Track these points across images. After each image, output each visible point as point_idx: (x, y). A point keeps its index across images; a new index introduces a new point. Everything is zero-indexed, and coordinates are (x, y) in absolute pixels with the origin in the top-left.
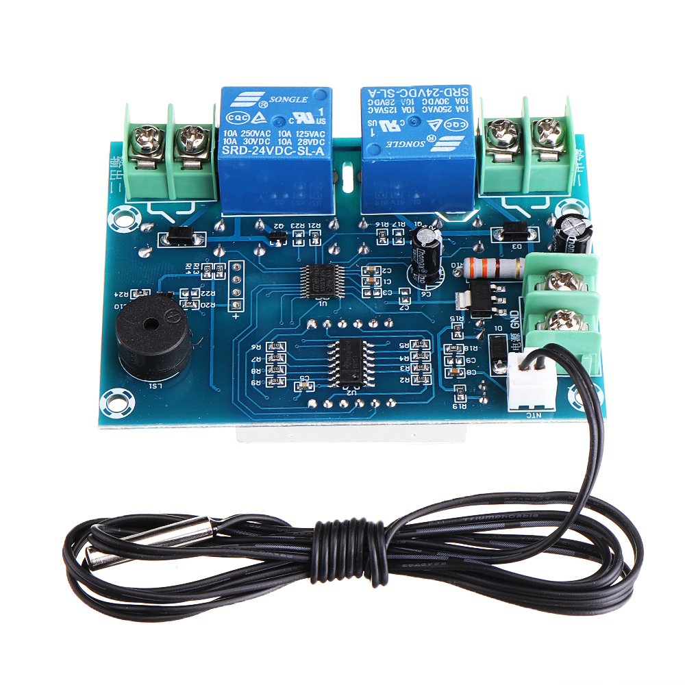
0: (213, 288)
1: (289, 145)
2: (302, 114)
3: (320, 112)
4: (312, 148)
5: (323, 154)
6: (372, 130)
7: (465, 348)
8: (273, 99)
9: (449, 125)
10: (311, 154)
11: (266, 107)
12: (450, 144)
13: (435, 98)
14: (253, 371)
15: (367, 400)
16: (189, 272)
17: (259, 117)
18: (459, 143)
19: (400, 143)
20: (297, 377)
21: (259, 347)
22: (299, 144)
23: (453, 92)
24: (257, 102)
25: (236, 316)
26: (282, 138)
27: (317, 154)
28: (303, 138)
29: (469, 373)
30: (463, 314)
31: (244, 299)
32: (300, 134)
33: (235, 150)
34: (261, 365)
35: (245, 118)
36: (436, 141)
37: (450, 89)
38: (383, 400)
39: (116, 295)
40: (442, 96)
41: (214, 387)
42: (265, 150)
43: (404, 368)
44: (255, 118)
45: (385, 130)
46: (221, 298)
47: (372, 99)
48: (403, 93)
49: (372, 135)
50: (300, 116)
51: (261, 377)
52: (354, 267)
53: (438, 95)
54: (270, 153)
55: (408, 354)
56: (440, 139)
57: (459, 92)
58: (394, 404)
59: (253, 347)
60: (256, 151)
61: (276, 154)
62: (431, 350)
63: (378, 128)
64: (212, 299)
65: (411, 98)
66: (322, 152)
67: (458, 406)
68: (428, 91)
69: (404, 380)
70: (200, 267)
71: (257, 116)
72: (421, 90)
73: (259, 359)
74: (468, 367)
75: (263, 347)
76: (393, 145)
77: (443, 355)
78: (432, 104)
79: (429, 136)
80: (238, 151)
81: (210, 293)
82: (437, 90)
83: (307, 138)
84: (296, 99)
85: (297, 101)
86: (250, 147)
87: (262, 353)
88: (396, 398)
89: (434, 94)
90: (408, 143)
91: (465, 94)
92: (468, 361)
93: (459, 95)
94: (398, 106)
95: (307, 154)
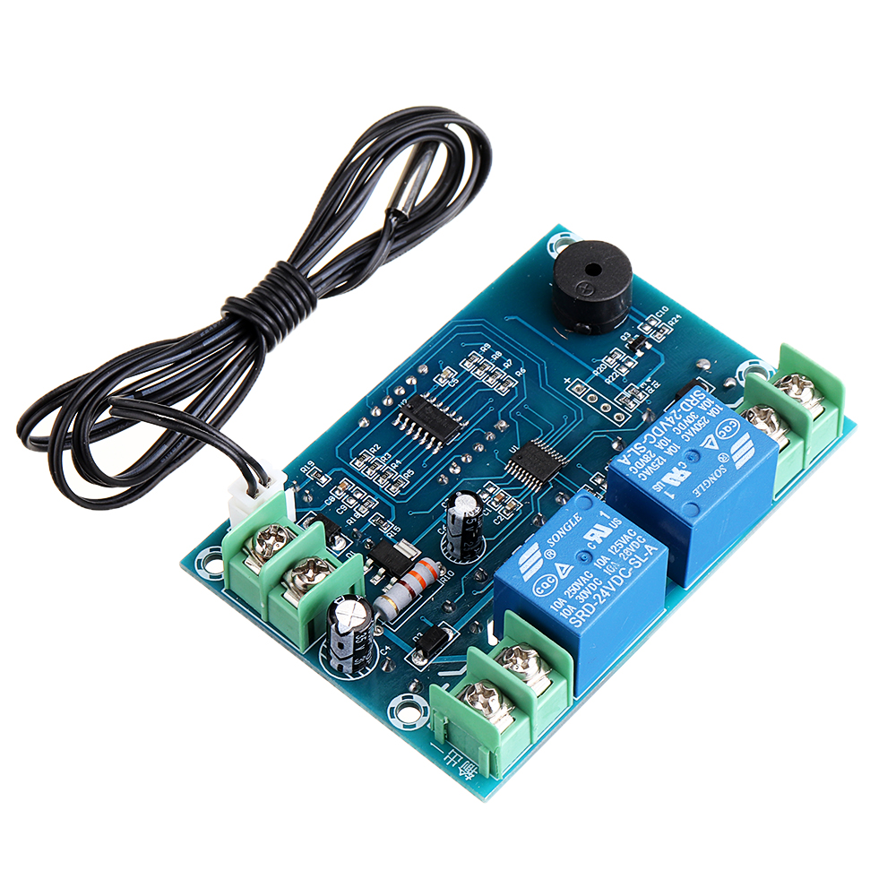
0: (615, 385)
1: (656, 443)
2: (682, 479)
3: (671, 493)
4: (634, 458)
5: (619, 460)
6: (609, 517)
7: (357, 515)
8: (721, 469)
9: (551, 580)
10: (629, 451)
11: (719, 458)
12: (529, 564)
13: (593, 593)
14: (499, 354)
15: (385, 410)
16: (648, 380)
17: (711, 444)
18: (522, 572)
19: (569, 526)
20: (461, 380)
21: (518, 374)
22: (650, 451)
23: (586, 613)
24: (731, 456)
25: (567, 380)
26: (670, 444)
27: (624, 456)
28: (653, 459)
29: (332, 499)
30: (394, 541)
31: (580, 398)
32: (661, 460)
33: (692, 401)
34: (499, 363)
35: (722, 434)
36: (543, 555)
37: (591, 613)
38: (373, 420)
39: (678, 316)
40: (590, 600)
41: (513, 318)
42: (668, 422)
43: (387, 457)
44: (713, 439)
45: (597, 526)
46: (597, 383)
47: (645, 543)
48: (625, 573)
49: (602, 513)
50: (682, 475)
51: (488, 355)
52: (528, 498)
53: (594, 598)
54: (662, 423)
55: (397, 470)
56: (542, 560)
57: (580, 617)
58: (361, 425)
59: (523, 371)
60: (675, 415)
61: (656, 427)
62: (383, 489)
63: (606, 523)
64: (603, 377)
65: (613, 574)
66: (623, 461)
67: (309, 466)
68: (607, 594)
69: (376, 448)
70: (647, 392)
71: (715, 443)
72: (614, 589)
73: (507, 366)
74: (338, 503)
75: (516, 377)
76: (574, 520)
77: (369, 493)
78: (589, 586)
79: (555, 554)
80: (689, 403)
81: (611, 379)
82: (601, 602)
83: (650, 462)
84: (705, 487)
85: (701, 485)
86: (685, 414)
87: (510, 371)
88: (365, 430)
89: (598, 595)
90: (564, 533)
91: (573, 621)
92: (344, 508)
93: (576, 615)
94: (614, 558)
95: (632, 449)
